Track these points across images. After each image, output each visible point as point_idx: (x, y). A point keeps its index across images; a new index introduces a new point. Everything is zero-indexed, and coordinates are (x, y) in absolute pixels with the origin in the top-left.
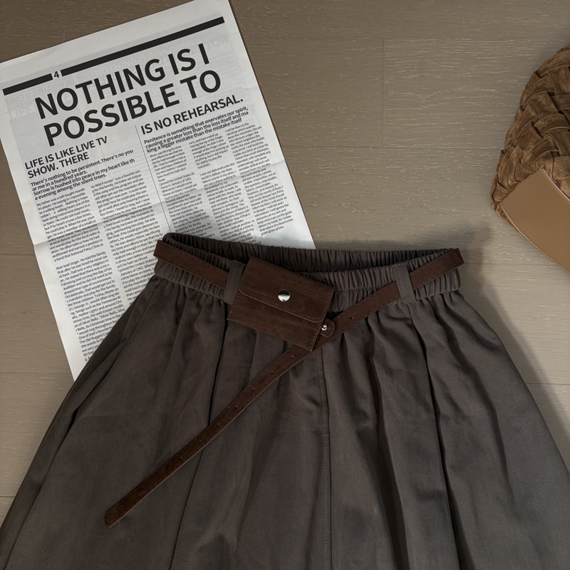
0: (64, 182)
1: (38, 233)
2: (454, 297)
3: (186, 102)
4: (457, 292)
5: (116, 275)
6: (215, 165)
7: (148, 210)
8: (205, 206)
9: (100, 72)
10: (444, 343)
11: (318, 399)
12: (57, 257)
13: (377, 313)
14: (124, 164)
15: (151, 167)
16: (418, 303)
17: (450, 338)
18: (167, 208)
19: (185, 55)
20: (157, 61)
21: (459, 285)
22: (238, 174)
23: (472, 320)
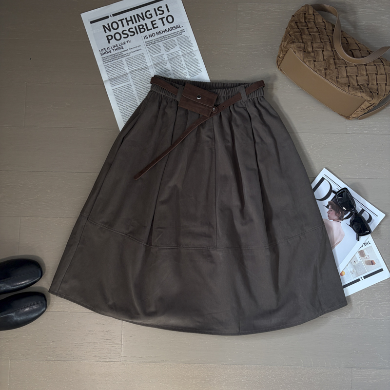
0: (114, 57)
1: (105, 76)
2: (262, 99)
3: (161, 27)
4: (262, 97)
5: (135, 92)
6: (172, 51)
7: (146, 68)
8: (168, 66)
9: (127, 15)
10: (257, 115)
11: (211, 137)
12: (112, 85)
13: (233, 105)
14: (137, 50)
15: (148, 51)
16: (248, 101)
17: (260, 114)
18: (153, 67)
19: (160, 9)
20: (149, 11)
21: (264, 94)
22: (181, 54)
23: (268, 107)
